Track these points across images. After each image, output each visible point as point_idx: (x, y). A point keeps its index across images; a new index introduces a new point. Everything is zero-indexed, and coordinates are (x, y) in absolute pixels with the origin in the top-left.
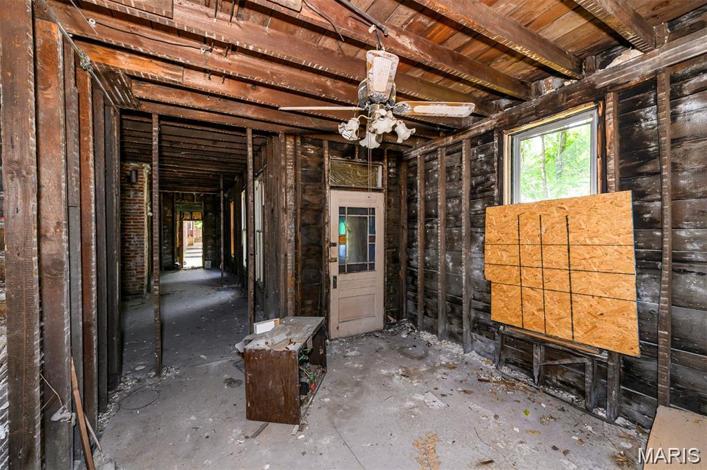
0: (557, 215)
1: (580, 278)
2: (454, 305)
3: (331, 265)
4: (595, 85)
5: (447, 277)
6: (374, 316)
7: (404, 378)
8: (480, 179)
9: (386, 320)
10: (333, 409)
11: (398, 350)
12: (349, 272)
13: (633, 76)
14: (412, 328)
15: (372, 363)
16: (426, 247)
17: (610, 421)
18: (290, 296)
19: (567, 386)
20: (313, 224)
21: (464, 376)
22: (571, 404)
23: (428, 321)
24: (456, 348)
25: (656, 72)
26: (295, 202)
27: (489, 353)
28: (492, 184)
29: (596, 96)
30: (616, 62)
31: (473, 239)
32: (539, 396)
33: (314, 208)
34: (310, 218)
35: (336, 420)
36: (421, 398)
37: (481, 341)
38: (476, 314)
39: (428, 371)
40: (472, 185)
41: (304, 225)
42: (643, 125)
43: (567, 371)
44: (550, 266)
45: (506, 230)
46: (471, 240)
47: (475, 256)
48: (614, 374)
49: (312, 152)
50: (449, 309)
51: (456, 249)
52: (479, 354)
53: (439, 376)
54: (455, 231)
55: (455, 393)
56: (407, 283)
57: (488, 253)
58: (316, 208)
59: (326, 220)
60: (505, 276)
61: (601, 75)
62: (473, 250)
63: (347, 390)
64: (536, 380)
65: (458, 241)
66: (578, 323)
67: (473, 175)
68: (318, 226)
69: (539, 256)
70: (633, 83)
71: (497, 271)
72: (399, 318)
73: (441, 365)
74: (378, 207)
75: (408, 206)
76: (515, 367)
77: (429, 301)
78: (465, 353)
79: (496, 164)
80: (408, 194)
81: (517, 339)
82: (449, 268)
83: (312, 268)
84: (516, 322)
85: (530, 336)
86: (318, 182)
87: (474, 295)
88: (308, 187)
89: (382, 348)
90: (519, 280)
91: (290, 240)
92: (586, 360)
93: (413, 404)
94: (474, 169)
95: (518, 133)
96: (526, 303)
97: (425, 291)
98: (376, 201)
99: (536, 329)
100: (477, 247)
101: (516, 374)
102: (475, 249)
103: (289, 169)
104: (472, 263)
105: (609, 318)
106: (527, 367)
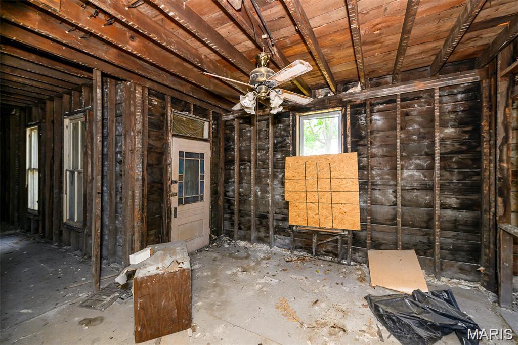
0: (324, 163)
1: (336, 196)
2: (261, 219)
3: (172, 198)
4: (342, 99)
5: (256, 201)
6: (203, 236)
7: (244, 273)
8: (279, 139)
9: (211, 238)
10: (210, 307)
11: (229, 256)
12: (186, 203)
13: (358, 99)
14: (229, 240)
15: (216, 269)
16: (240, 182)
17: (349, 264)
18: (136, 229)
19: (328, 253)
20: (156, 165)
21: (278, 262)
22: (332, 261)
23: (242, 233)
24: (264, 247)
25: (366, 100)
26: (143, 145)
27: (285, 245)
28: (287, 143)
29: (342, 104)
30: (351, 90)
31: (275, 176)
32: (318, 262)
33: (157, 151)
34: (154, 159)
35: (217, 314)
36: (262, 281)
37: (280, 239)
38: (277, 223)
39: (256, 264)
40: (274, 143)
41: (149, 165)
42: (360, 122)
43: (328, 245)
44: (322, 190)
45: (298, 171)
46: (274, 177)
47: (276, 186)
48: (350, 241)
49: (156, 103)
50: (258, 222)
51: (264, 183)
52: (279, 247)
53: (264, 266)
54: (262, 171)
55: (278, 272)
56: (224, 209)
57: (287, 185)
58: (159, 151)
59: (169, 162)
60: (298, 197)
61: (344, 95)
62: (275, 183)
63: (211, 292)
64: (314, 254)
65: (264, 177)
66: (335, 219)
67: (275, 137)
68: (160, 166)
69: (316, 185)
70: (357, 103)
71: (292, 195)
72: (218, 235)
73: (261, 259)
74: (206, 153)
75: (225, 154)
76: (301, 250)
77: (243, 219)
78: (270, 249)
79: (291, 132)
80: (225, 145)
81: (303, 233)
82: (258, 195)
83: (154, 202)
84: (303, 223)
85: (311, 230)
86: (161, 129)
87: (275, 211)
88: (152, 133)
89: (217, 257)
90: (305, 199)
91: (138, 179)
92: (338, 237)
93: (260, 286)
94: (276, 133)
95: (303, 116)
96: (309, 212)
97: (239, 212)
98: (204, 148)
99: (314, 225)
100: (278, 181)
101: (302, 254)
102: (276, 182)
103: (138, 115)
104: (274, 191)
105: (349, 214)
106: (308, 249)
